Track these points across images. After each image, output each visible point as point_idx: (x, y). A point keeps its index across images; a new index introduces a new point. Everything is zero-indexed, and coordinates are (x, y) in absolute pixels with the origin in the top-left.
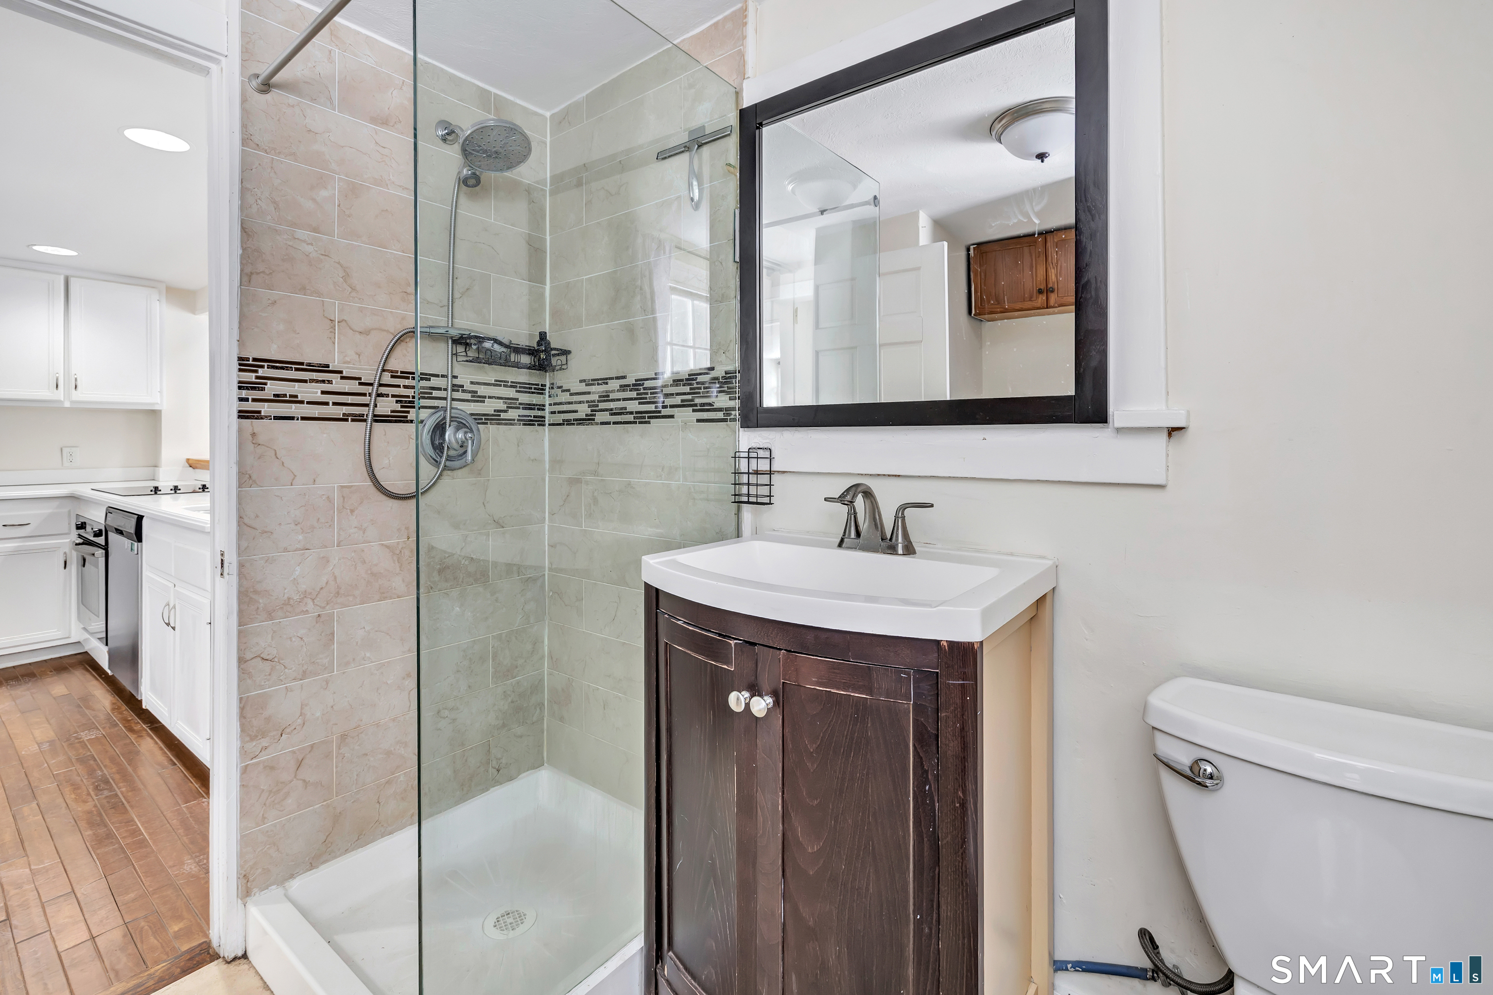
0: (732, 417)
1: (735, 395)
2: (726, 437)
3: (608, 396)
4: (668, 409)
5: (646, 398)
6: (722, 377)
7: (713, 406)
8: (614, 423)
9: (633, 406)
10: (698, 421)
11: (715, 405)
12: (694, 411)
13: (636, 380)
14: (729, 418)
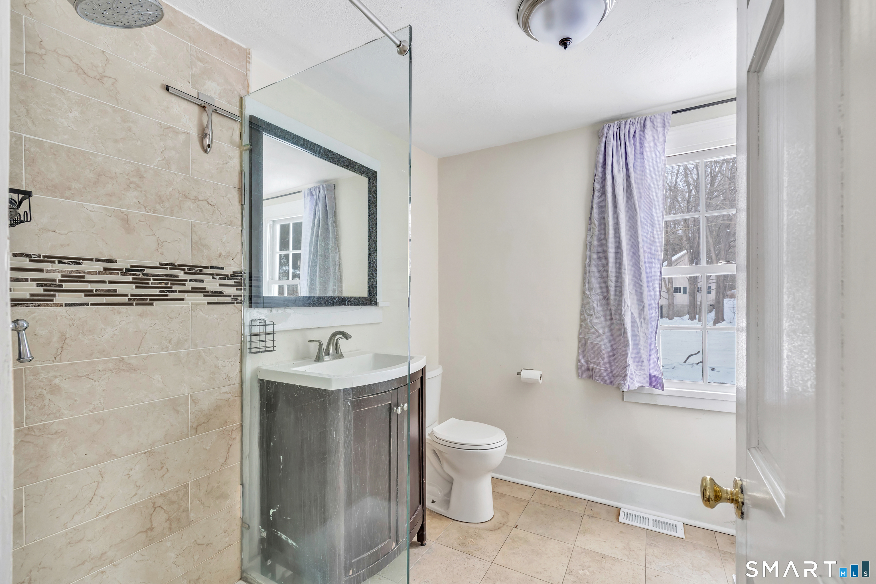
0: (239, 301)
1: (241, 287)
2: (234, 314)
3: (83, 277)
4: (177, 293)
5: (148, 283)
6: (231, 275)
7: (224, 293)
8: (93, 304)
9: (131, 289)
10: (209, 303)
11: (224, 292)
12: (205, 296)
13: (132, 266)
14: (236, 301)
